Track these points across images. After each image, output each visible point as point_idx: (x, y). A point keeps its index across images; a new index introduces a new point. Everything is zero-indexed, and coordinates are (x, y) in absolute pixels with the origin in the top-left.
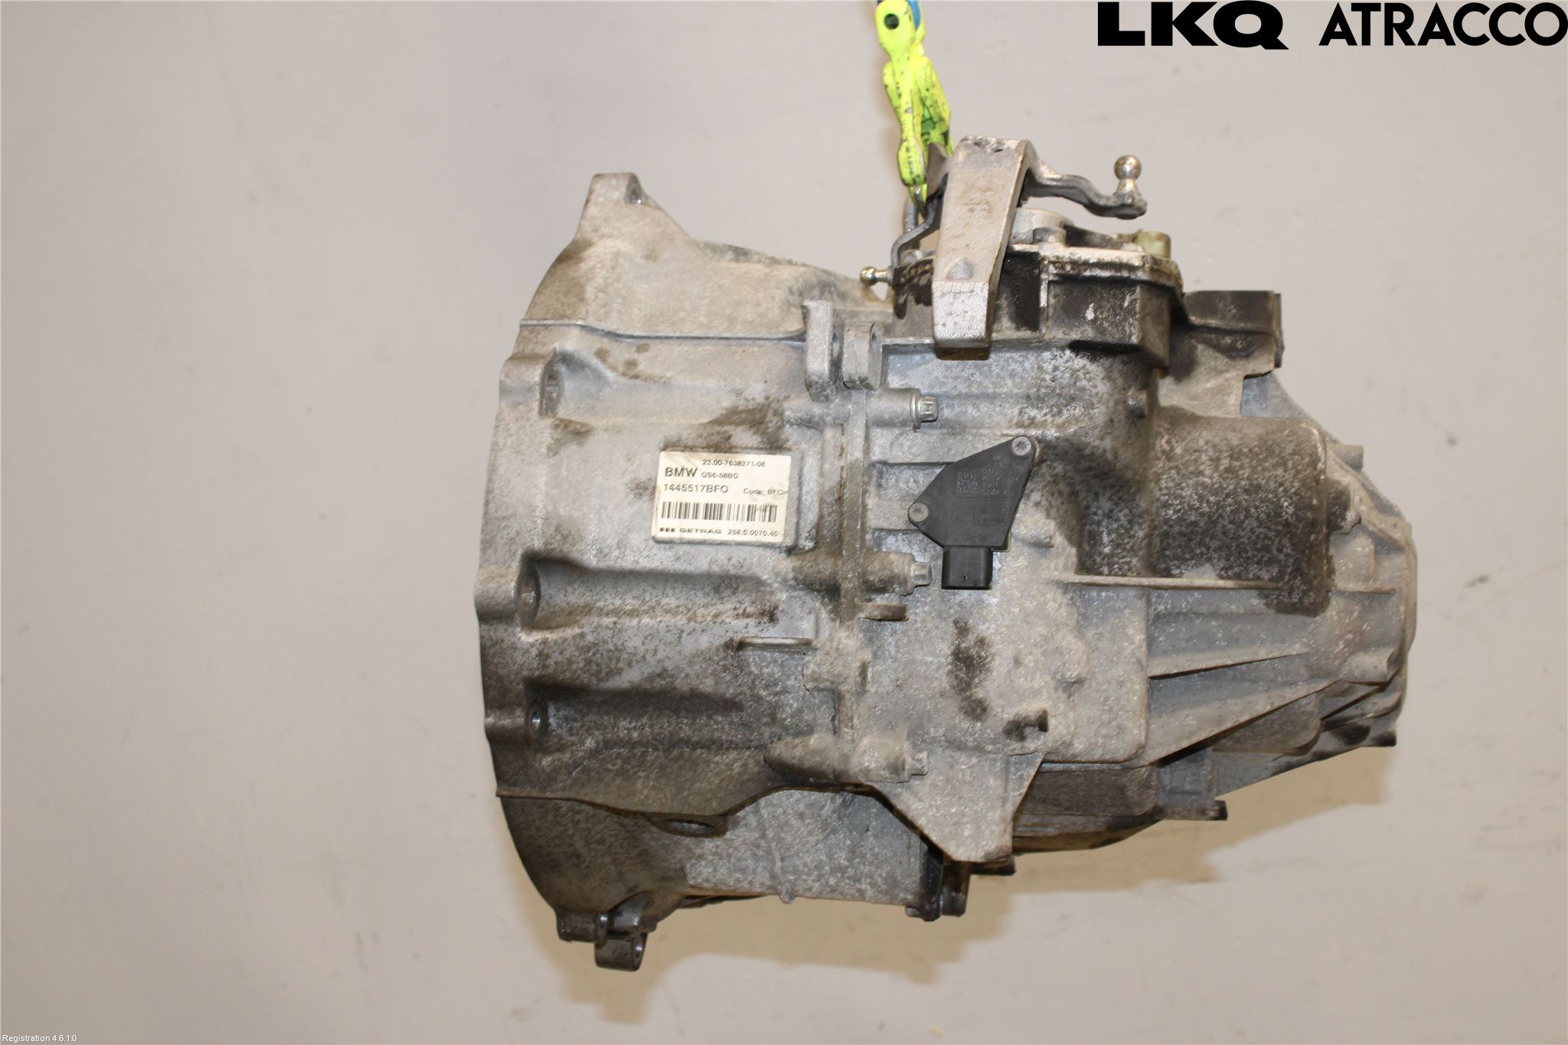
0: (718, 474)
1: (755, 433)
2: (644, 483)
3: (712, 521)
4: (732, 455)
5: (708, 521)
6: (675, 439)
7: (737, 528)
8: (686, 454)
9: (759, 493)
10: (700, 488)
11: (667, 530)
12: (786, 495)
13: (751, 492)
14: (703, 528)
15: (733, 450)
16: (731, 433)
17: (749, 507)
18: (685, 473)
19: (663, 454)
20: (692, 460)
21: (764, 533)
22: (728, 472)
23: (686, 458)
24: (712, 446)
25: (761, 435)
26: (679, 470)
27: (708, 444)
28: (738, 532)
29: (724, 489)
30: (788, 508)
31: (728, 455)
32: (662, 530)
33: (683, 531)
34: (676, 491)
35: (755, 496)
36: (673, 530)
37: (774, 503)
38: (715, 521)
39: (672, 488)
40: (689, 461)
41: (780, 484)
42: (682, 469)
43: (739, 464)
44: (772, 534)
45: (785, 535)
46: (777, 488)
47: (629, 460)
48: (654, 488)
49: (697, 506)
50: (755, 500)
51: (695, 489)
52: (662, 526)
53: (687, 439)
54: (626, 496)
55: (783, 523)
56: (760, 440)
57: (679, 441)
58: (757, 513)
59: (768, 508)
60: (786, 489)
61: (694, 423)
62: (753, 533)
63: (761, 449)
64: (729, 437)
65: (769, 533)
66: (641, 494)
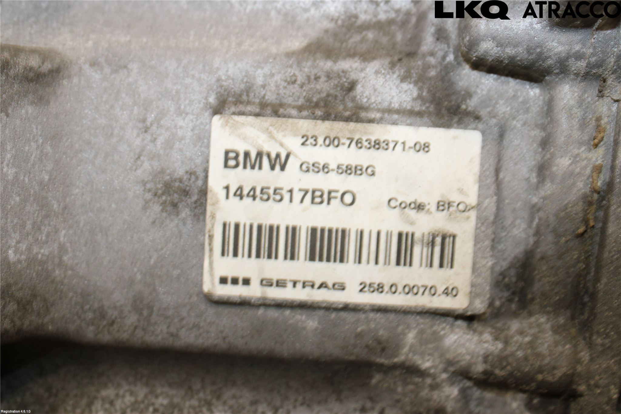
0: (333, 166)
1: (403, 79)
2: (181, 181)
3: (324, 264)
4: (359, 126)
5: (317, 264)
6: (239, 87)
7: (377, 280)
8: (267, 122)
9: (420, 207)
10: (298, 196)
11: (235, 281)
12: (473, 214)
13: (403, 206)
14: (309, 278)
15: (363, 115)
16: (353, 76)
17: (400, 235)
18: (265, 162)
19: (216, 118)
20: (279, 136)
21: (432, 290)
22: (353, 163)
23: (266, 131)
24: (317, 105)
25: (416, 83)
26: (253, 155)
27: (308, 100)
28: (380, 288)
29: (348, 199)
30: (477, 240)
31: (352, 125)
32: (223, 281)
33: (266, 283)
34: (248, 201)
35: (412, 213)
36: (246, 282)
37: (450, 227)
38: (331, 264)
39: (239, 194)
40: (272, 137)
41: (461, 191)
42: (260, 155)
43: (377, 145)
44: (446, 292)
45: (473, 295)
46: (456, 198)
47: (146, 130)
48: (204, 192)
49: (293, 232)
50: (412, 223)
51: (287, 197)
52: (224, 274)
53: (264, 86)
54: (145, 208)
55: (468, 271)
56: (415, 93)
57: (248, 90)
58: (417, 250)
59: (438, 240)
60: (472, 199)
61: (274, 50)
62: (410, 290)
63: (420, 114)
64: (352, 86)
65: (441, 289)
66: (175, 205)
